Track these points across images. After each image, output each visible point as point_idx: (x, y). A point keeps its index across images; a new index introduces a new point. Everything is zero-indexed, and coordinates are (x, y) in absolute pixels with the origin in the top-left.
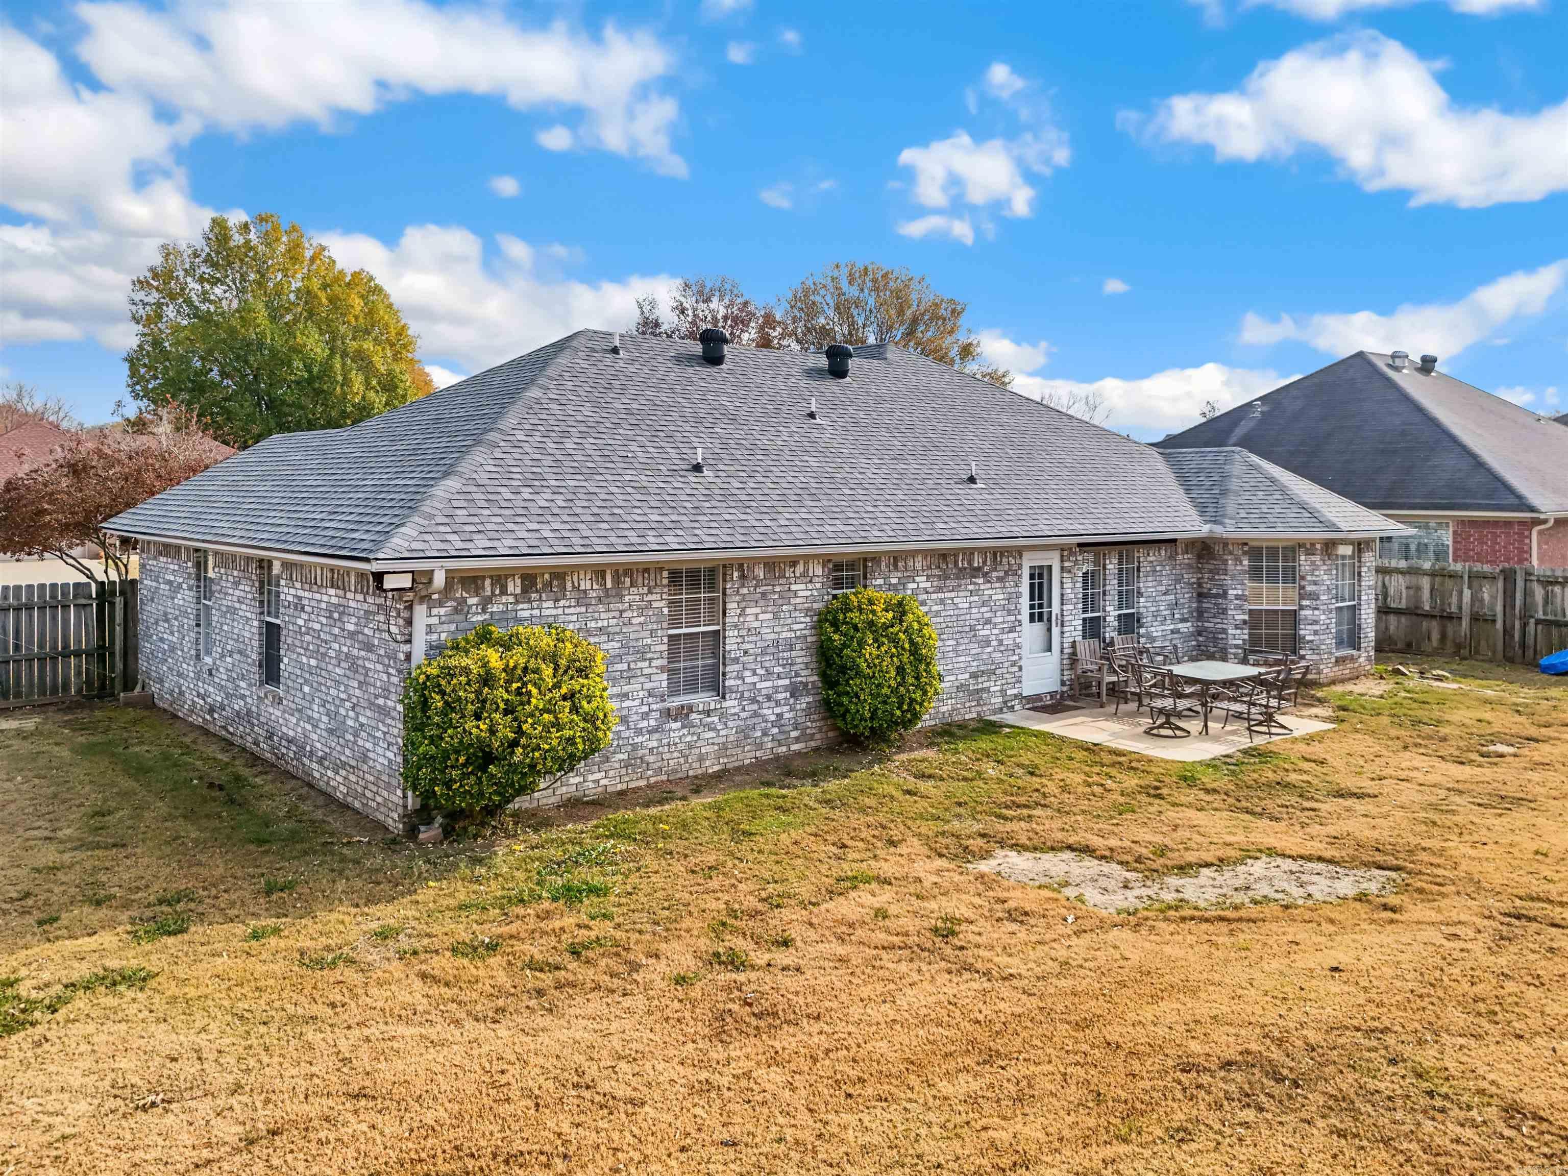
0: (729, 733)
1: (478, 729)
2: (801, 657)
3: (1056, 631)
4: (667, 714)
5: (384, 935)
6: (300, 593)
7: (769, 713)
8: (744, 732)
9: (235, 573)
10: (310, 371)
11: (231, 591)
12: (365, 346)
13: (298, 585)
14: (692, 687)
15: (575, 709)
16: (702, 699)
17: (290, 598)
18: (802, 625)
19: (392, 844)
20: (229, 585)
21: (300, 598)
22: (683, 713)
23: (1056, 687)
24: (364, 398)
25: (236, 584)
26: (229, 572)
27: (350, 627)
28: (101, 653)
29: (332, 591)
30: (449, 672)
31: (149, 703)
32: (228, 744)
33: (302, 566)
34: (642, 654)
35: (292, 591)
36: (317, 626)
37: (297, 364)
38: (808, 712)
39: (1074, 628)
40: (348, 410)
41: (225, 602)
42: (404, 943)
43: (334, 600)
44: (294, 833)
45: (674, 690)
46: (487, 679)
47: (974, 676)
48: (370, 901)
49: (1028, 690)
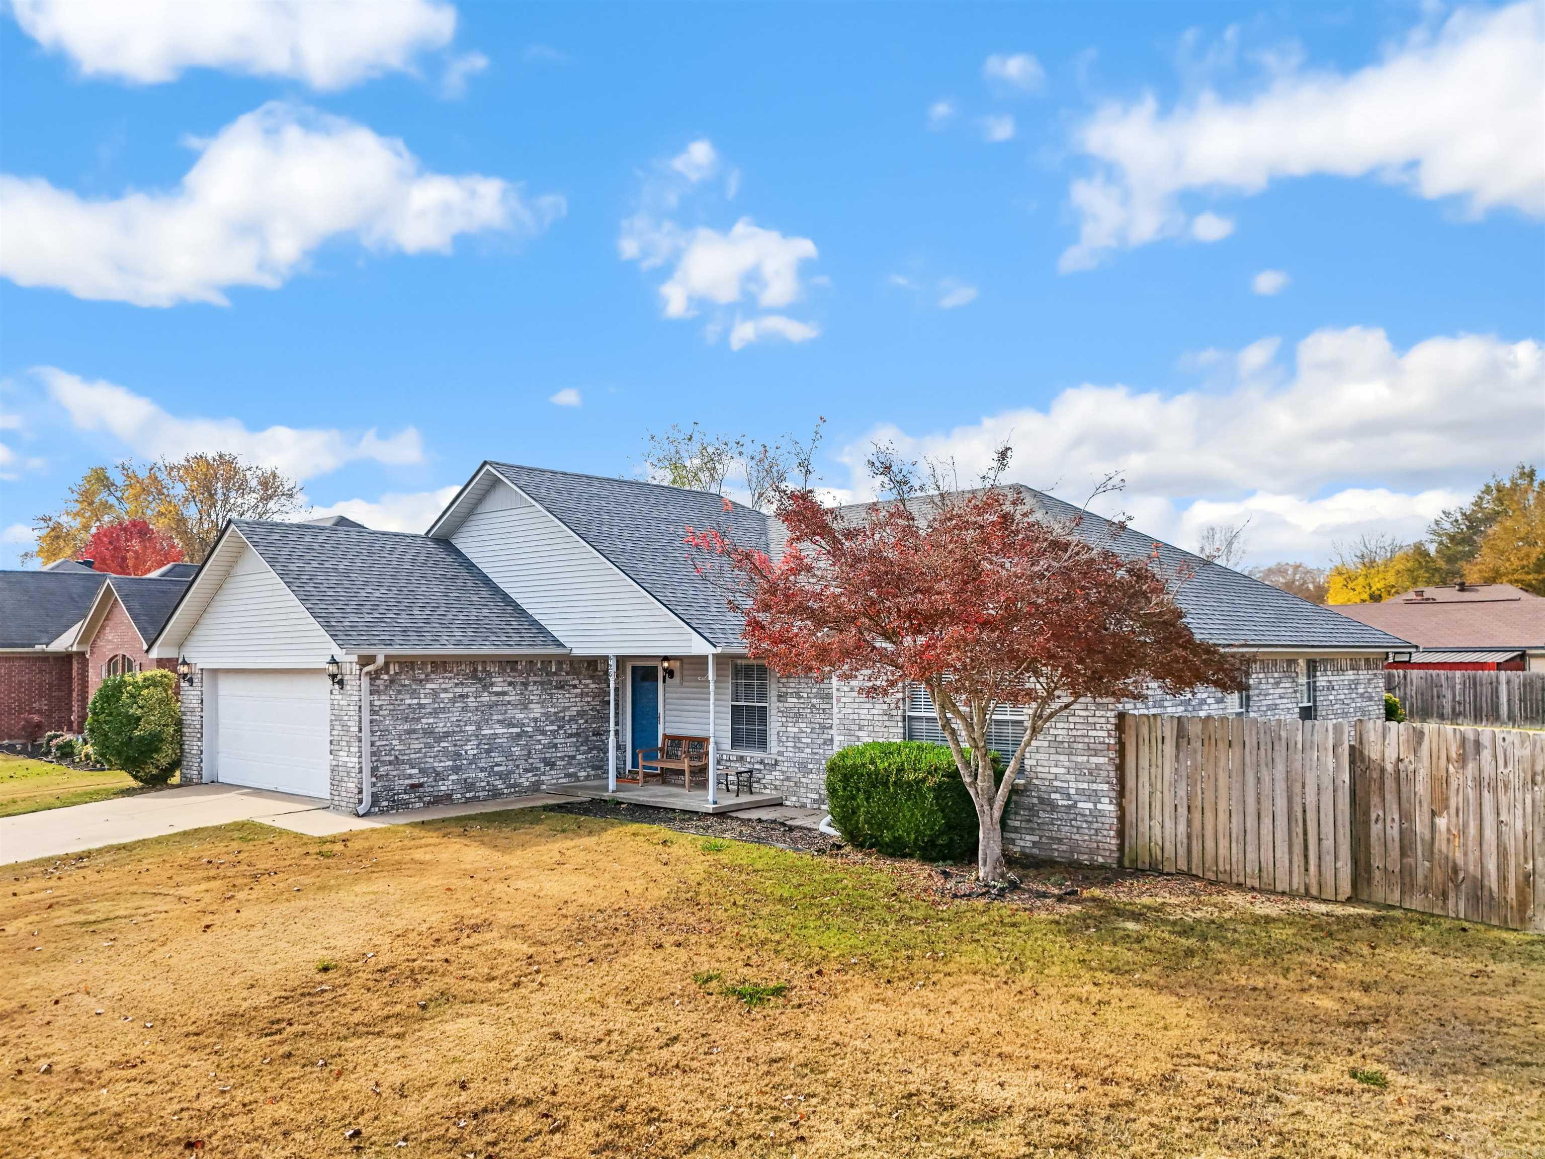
6: (1331, 678)
9: (1276, 675)
11: (1271, 691)
13: (1329, 673)
17: (1324, 684)
20: (1269, 686)
21: (1329, 682)
25: (1277, 684)
26: (1269, 675)
27: (1361, 691)
29: (1351, 672)
33: (1333, 660)
35: (1326, 678)
36: (1342, 697)
41: (1265, 703)
43: (1352, 677)
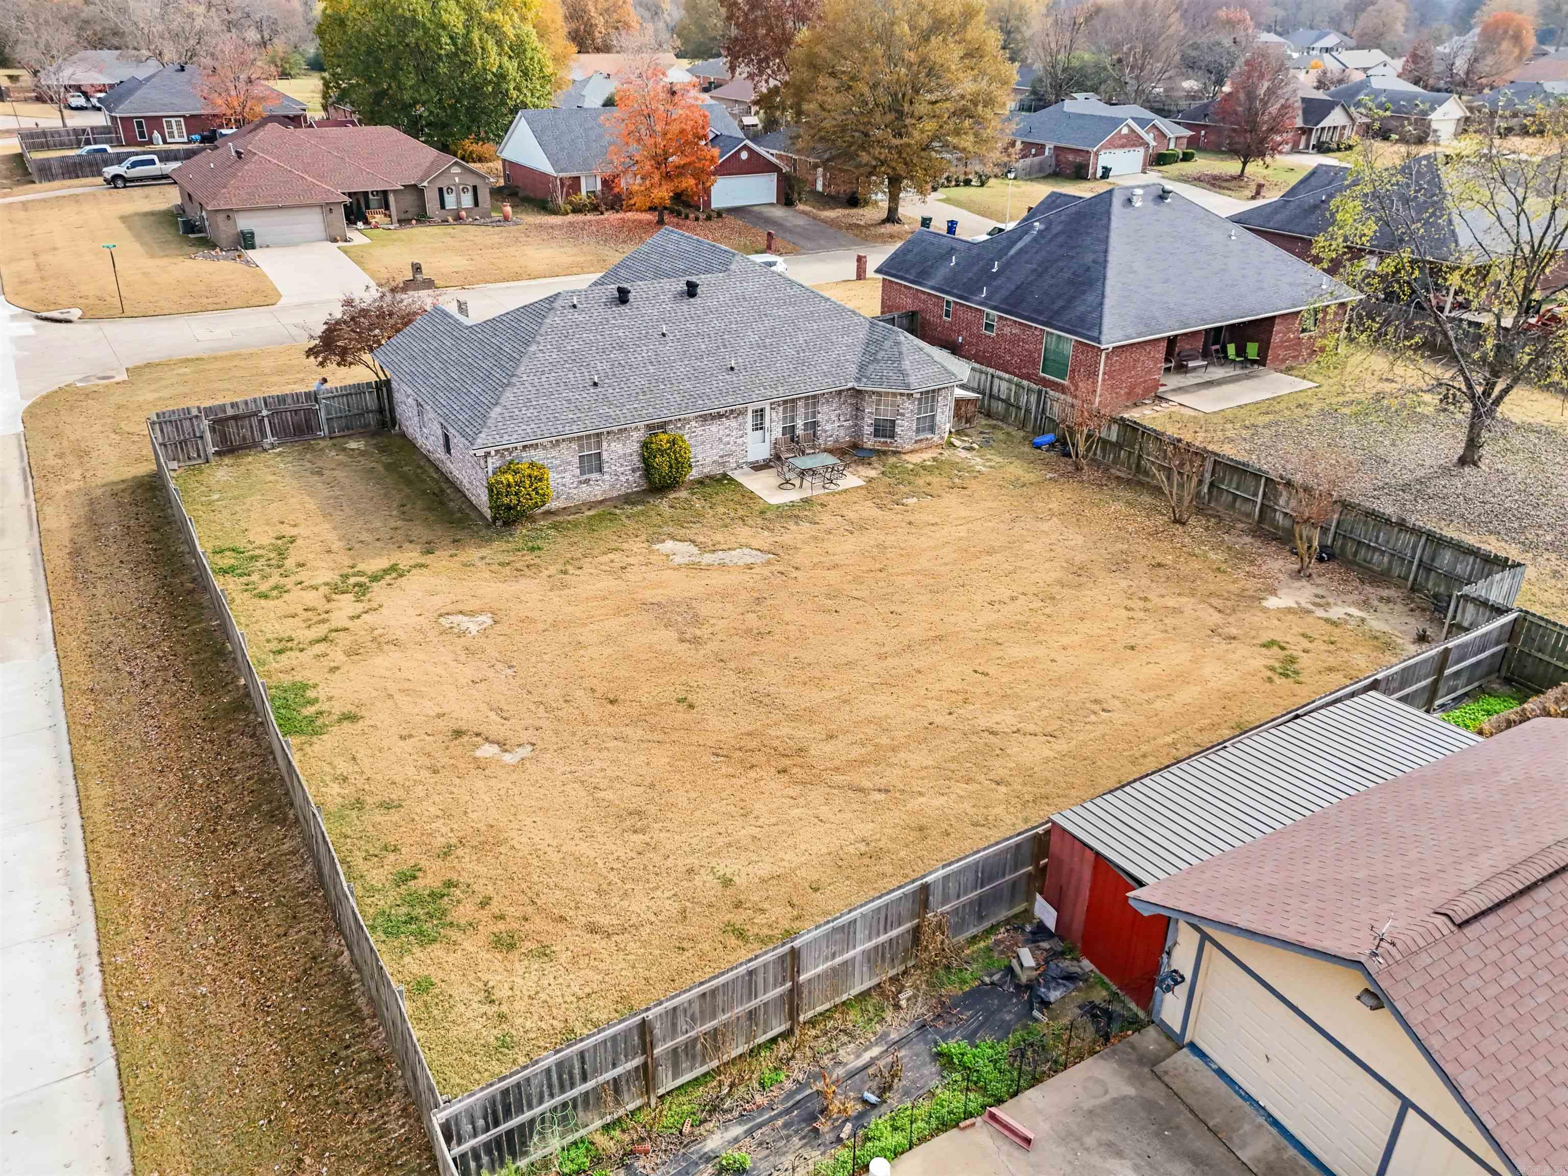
0: (606, 487)
1: (506, 500)
2: (636, 458)
3: (767, 434)
4: (580, 482)
5: (482, 558)
7: (623, 478)
8: (613, 486)
10: (455, 44)
12: (496, 18)
14: (591, 472)
15: (537, 493)
16: (594, 476)
18: (636, 447)
19: (488, 526)
22: (587, 481)
23: (768, 456)
24: (500, 67)
28: (381, 410)
30: (498, 482)
31: (403, 435)
32: (437, 469)
34: (569, 463)
37: (445, 39)
38: (640, 477)
39: (778, 433)
40: (489, 78)
42: (487, 561)
44: (460, 519)
45: (583, 473)
46: (509, 485)
47: (721, 457)
48: (480, 547)
49: (751, 458)
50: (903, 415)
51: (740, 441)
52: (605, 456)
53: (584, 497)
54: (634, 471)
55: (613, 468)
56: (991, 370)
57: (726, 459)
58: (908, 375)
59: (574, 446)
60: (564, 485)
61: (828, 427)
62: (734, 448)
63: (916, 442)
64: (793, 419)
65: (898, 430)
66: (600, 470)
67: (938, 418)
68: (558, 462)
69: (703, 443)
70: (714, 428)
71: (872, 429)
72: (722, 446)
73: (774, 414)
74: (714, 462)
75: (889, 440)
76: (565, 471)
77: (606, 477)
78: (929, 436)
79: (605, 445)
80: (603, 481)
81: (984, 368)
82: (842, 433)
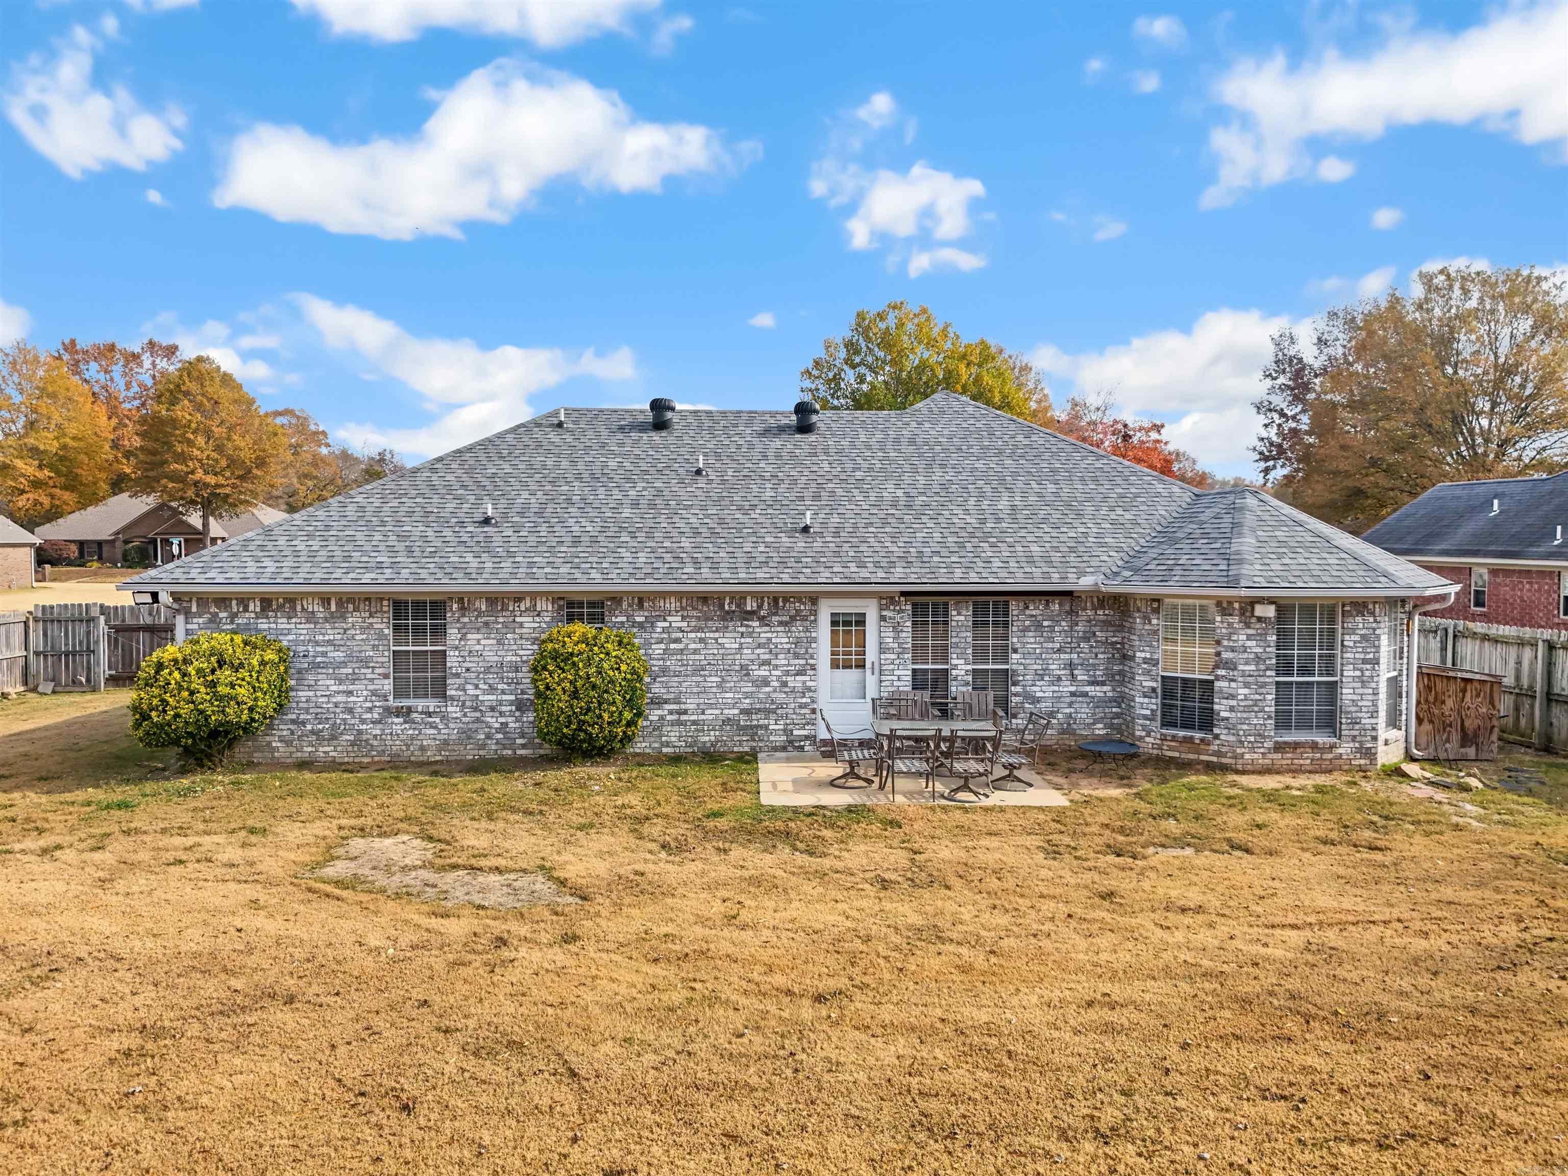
0: (450, 732)
2: (525, 677)
3: (872, 680)
4: (391, 711)
7: (494, 721)
8: (467, 734)
14: (422, 693)
16: (425, 702)
18: (526, 652)
22: (406, 713)
23: (868, 734)
34: (365, 662)
39: (899, 678)
45: (403, 694)
47: (746, 712)
49: (824, 733)
50: (1231, 665)
51: (796, 682)
52: (452, 660)
53: (396, 746)
54: (520, 706)
55: (472, 691)
56: (1547, 634)
57: (758, 719)
58: (1241, 562)
59: (383, 625)
60: (350, 711)
61: (1044, 690)
62: (780, 697)
63: (1279, 748)
64: (943, 654)
65: (1221, 707)
66: (440, 690)
67: (1347, 694)
68: (339, 655)
69: (698, 670)
70: (729, 642)
71: (1155, 703)
72: (748, 688)
73: (889, 636)
74: (727, 721)
75: (1198, 735)
76: (354, 678)
77: (453, 710)
78: (1322, 739)
79: (453, 633)
80: (444, 718)
81: (1527, 632)
82: (1084, 712)
